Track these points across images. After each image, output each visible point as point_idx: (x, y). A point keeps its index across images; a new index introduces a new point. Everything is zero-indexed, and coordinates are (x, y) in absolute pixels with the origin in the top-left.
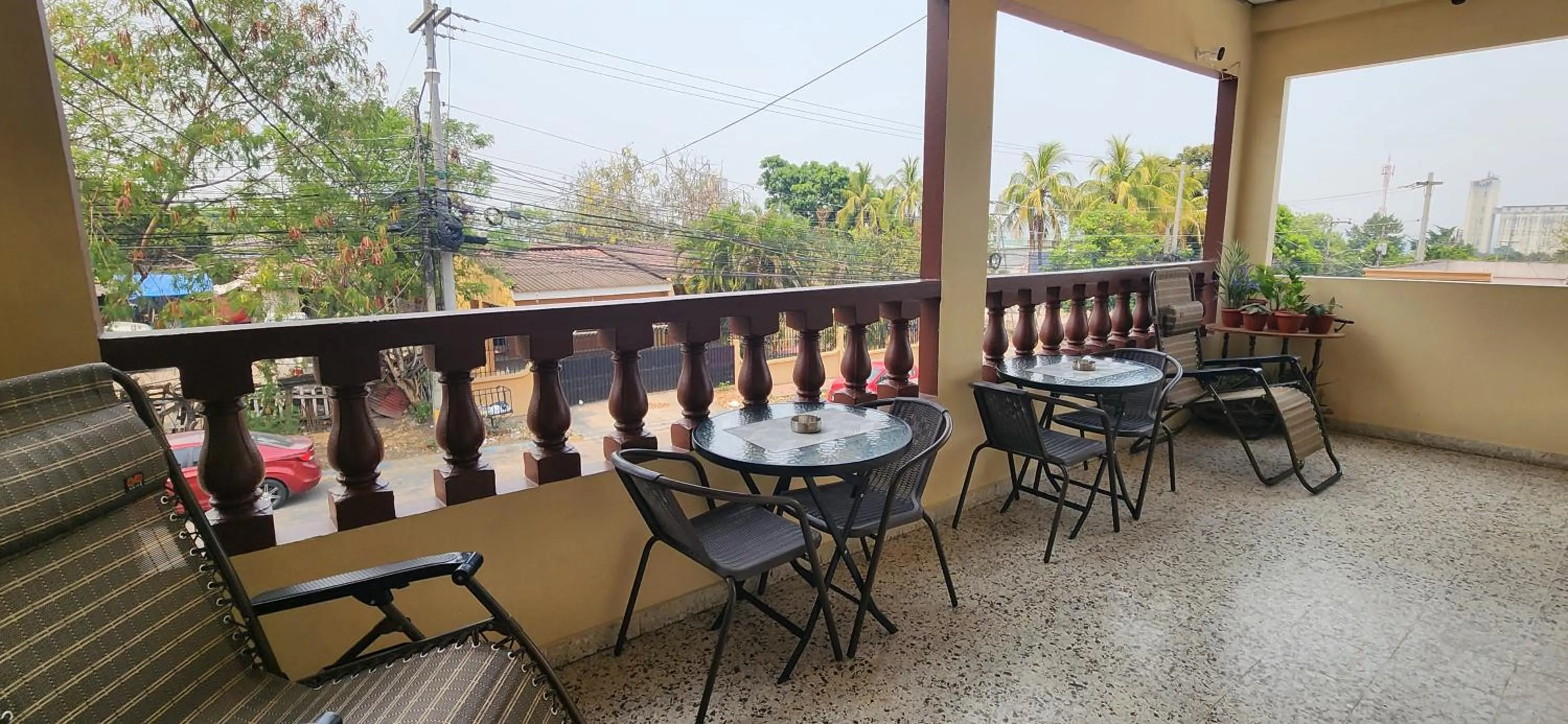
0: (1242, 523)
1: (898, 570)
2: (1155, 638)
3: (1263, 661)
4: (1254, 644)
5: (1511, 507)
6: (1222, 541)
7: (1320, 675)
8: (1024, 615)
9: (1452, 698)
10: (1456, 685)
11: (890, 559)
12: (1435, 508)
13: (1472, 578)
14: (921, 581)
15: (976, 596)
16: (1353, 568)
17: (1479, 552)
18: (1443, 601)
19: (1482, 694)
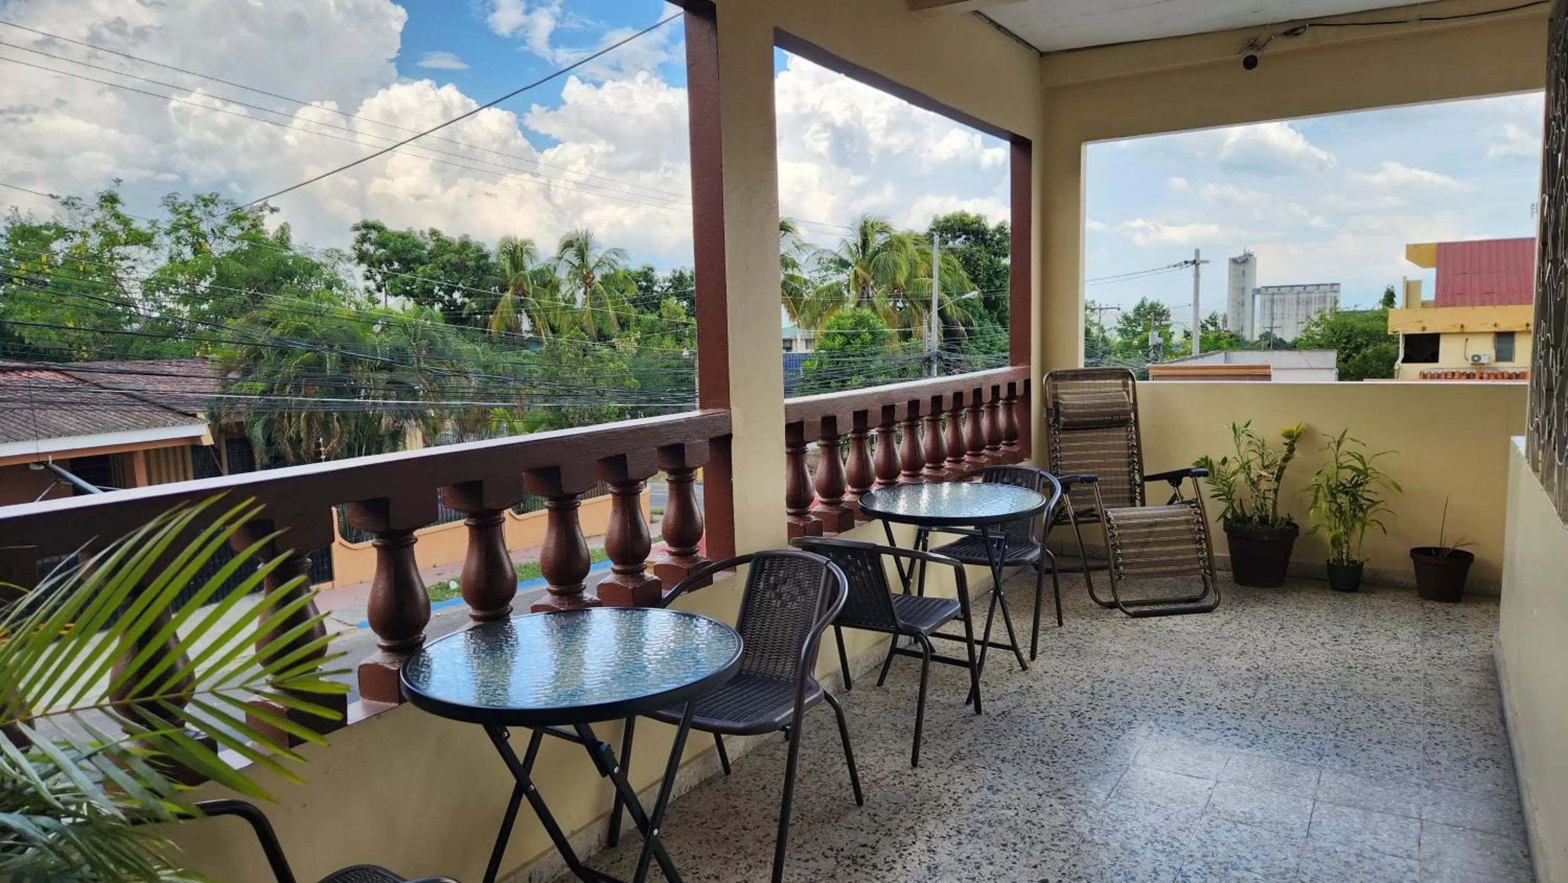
0: (1110, 696)
1: (713, 834)
2: (1061, 864)
3: (1184, 869)
4: (1168, 849)
5: (1363, 636)
6: (1095, 720)
7: (1246, 874)
8: (898, 867)
9: (1378, 872)
10: (1376, 855)
11: (698, 821)
12: (1294, 648)
13: (1353, 726)
14: (751, 844)
15: (829, 853)
16: (1239, 733)
17: (1349, 693)
18: (1335, 758)
19: (1401, 860)
